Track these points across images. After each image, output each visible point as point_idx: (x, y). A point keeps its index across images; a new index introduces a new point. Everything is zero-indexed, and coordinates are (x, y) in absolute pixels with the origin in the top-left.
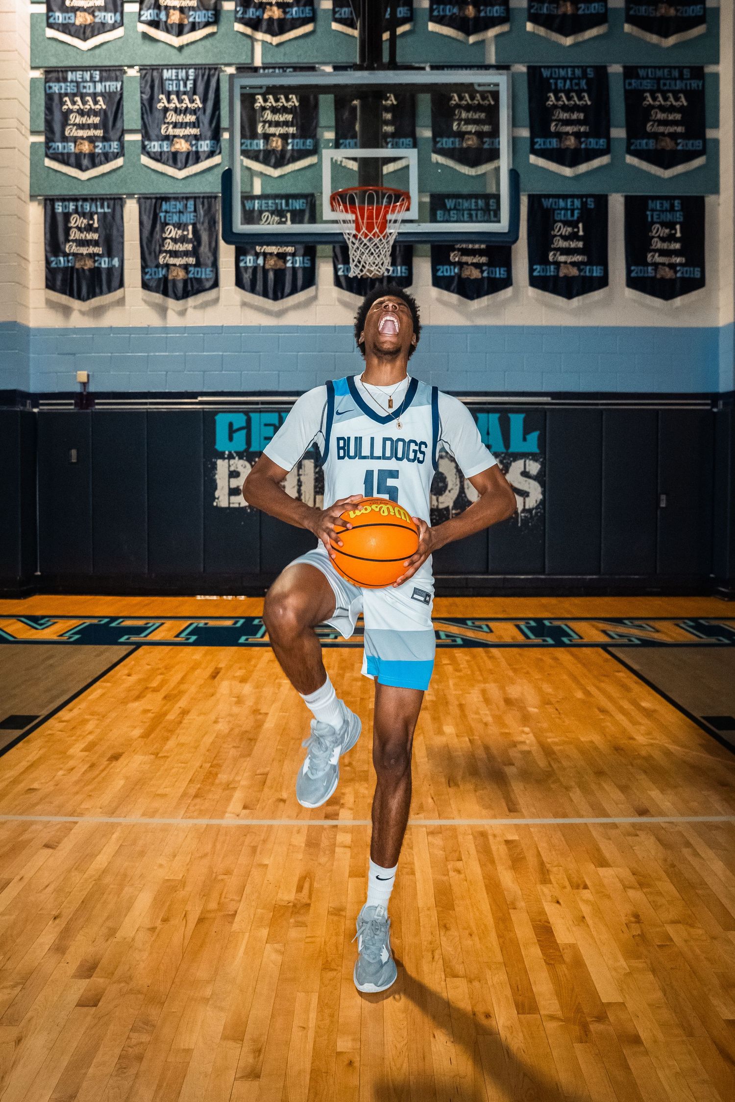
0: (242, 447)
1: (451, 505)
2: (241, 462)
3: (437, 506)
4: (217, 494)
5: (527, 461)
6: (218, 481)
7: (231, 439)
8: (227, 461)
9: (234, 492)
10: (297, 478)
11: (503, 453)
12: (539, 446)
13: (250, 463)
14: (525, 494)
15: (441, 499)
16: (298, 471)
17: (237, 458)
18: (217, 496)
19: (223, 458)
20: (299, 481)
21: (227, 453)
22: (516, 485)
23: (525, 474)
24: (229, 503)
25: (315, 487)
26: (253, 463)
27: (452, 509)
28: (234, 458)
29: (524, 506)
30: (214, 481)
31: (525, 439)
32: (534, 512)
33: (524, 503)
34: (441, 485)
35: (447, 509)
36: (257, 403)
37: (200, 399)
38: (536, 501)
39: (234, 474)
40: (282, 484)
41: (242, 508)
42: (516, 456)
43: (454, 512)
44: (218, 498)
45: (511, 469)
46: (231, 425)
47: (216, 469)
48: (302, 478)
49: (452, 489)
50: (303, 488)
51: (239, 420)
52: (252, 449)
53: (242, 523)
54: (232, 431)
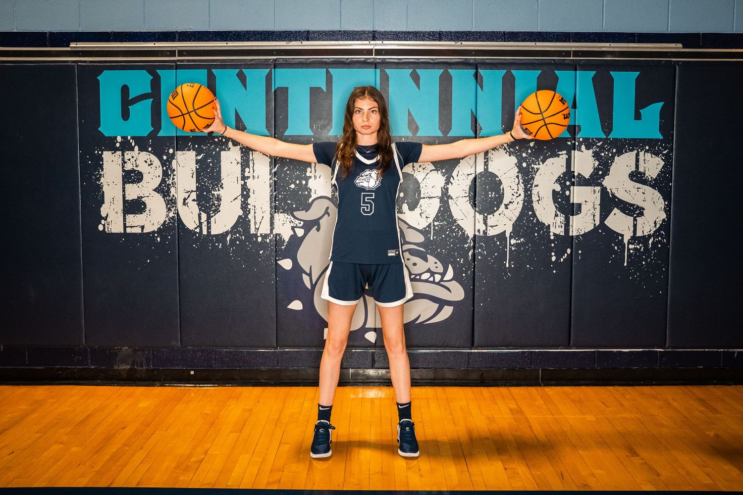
0: (145, 129)
1: (509, 230)
2: (144, 153)
3: (485, 233)
4: (104, 211)
5: (641, 154)
6: (105, 189)
7: (125, 115)
8: (119, 153)
9: (135, 207)
10: (243, 182)
11: (599, 140)
12: (662, 129)
13: (161, 159)
14: (633, 211)
15: (491, 220)
16: (243, 171)
17: (136, 148)
18: (104, 215)
19: (115, 150)
20: (244, 188)
21: (119, 139)
22: (622, 195)
23: (637, 176)
24: (125, 227)
25: (274, 199)
26: (165, 158)
27: (511, 237)
28: (132, 149)
29: (635, 231)
30: (99, 188)
31: (638, 117)
32: (651, 241)
33: (635, 226)
34: (492, 195)
35: (502, 236)
36: (172, 53)
37: (73, 45)
38: (655, 223)
39: (132, 177)
40: (215, 193)
41: (149, 233)
42: (622, 146)
43: (513, 241)
44: (106, 219)
45: (613, 169)
46: (125, 90)
47: (101, 167)
48: (250, 183)
49: (511, 202)
50: (249, 201)
51: (140, 82)
52: (161, 134)
53: (149, 261)
54: (127, 102)
